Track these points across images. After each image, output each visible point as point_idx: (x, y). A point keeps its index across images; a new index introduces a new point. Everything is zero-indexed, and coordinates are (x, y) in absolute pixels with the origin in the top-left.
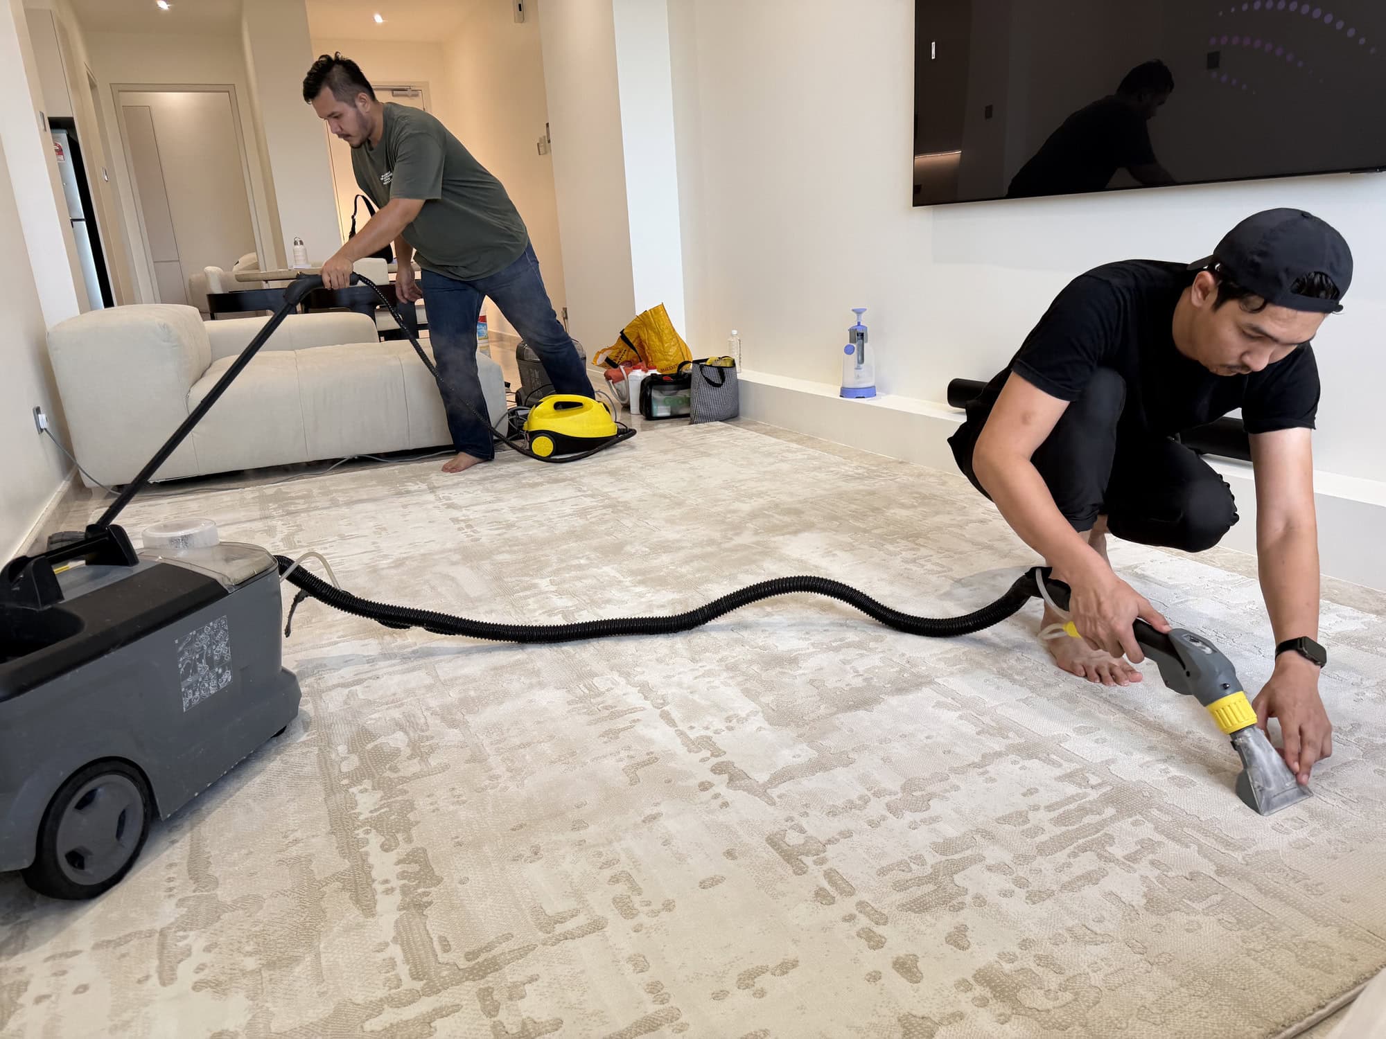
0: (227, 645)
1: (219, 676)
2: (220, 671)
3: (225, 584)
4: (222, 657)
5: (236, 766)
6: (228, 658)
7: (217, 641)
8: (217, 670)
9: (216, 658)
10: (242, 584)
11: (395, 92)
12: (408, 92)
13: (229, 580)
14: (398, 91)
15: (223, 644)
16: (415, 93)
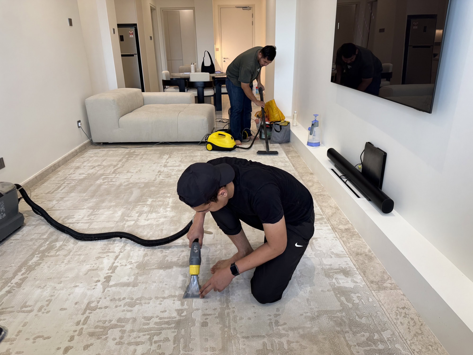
0: (4, 208)
1: (2, 215)
2: (3, 214)
3: (2, 193)
4: (3, 211)
5: (8, 236)
6: (4, 211)
7: (1, 207)
8: (2, 214)
9: (1, 211)
10: (7, 193)
11: (243, 8)
12: (248, 8)
13: (4, 192)
14: (245, 8)
15: (3, 208)
16: (250, 8)
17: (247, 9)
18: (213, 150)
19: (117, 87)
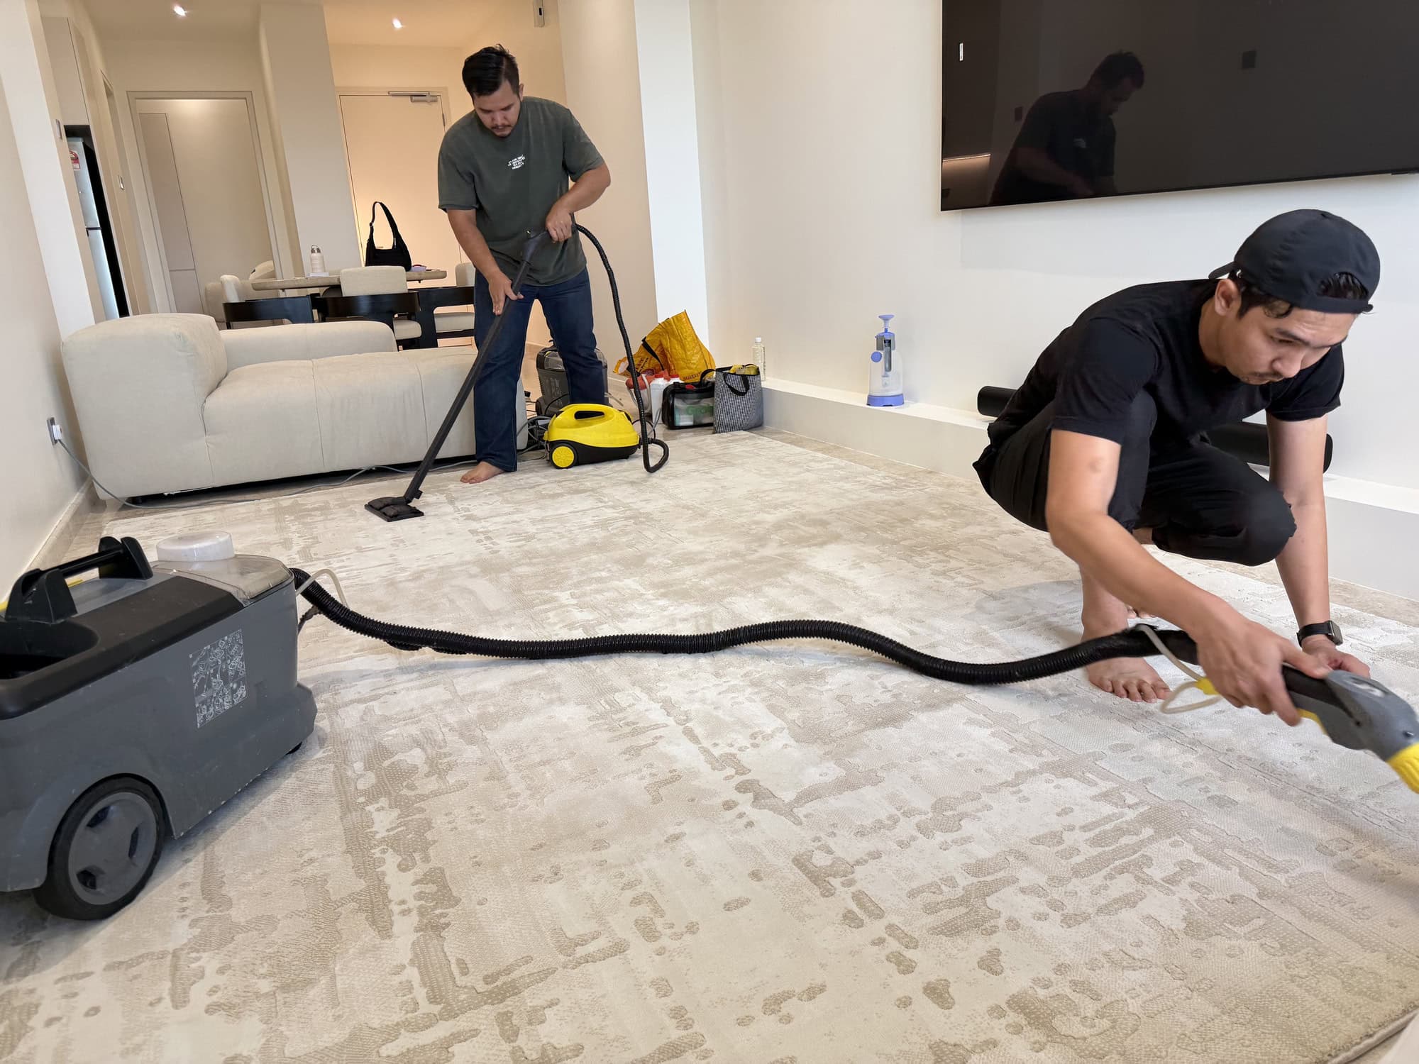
0: (242, 660)
1: (234, 692)
2: (235, 686)
3: (240, 597)
4: (237, 672)
5: (251, 784)
6: (243, 674)
7: (232, 656)
8: (231, 685)
9: (230, 672)
10: (257, 598)
11: (414, 98)
12: (427, 98)
13: (244, 593)
14: (417, 97)
15: (238, 659)
16: (434, 98)
17: (426, 101)
18: (577, 462)
19: (93, 318)
